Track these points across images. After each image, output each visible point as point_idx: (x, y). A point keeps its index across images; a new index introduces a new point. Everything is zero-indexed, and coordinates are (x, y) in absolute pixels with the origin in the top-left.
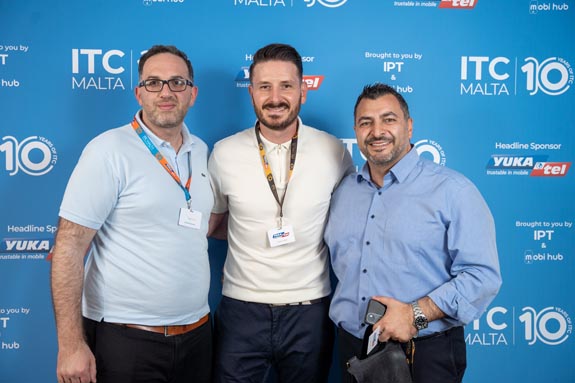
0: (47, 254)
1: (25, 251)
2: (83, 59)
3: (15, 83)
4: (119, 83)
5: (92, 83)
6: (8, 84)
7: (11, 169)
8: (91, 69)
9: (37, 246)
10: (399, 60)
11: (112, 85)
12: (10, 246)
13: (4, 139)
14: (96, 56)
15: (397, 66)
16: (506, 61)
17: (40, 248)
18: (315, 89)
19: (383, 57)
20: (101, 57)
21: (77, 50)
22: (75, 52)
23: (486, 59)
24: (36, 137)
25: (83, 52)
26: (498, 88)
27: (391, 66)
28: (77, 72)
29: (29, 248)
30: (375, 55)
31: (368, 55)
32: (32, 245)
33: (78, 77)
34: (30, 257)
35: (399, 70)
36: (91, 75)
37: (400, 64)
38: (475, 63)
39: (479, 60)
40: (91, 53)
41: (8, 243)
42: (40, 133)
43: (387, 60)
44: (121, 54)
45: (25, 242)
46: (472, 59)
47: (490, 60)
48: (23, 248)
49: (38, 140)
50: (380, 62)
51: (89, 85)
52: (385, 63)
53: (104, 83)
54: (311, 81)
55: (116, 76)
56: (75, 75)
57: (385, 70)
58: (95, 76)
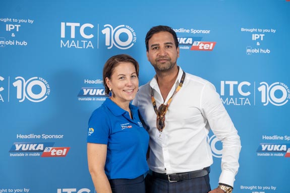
0: (42, 153)
1: (28, 151)
2: (68, 29)
3: (25, 43)
4: (90, 45)
5: (73, 44)
6: (20, 43)
7: (20, 98)
8: (73, 36)
9: (36, 147)
10: (262, 33)
11: (86, 46)
12: (18, 148)
13: (16, 78)
14: (76, 27)
15: (260, 37)
17: (37, 149)
18: (210, 50)
19: (252, 31)
20: (79, 27)
21: (64, 23)
22: (63, 24)
24: (37, 78)
25: (68, 24)
28: (64, 37)
29: (30, 149)
30: (247, 30)
31: (243, 30)
32: (32, 147)
33: (65, 40)
34: (31, 154)
35: (262, 39)
36: (73, 39)
37: (262, 35)
40: (73, 25)
41: (17, 145)
42: (39, 75)
43: (254, 33)
44: (92, 26)
45: (28, 145)
48: (27, 149)
49: (38, 79)
50: (250, 34)
51: (71, 45)
52: (253, 35)
53: (81, 44)
54: (208, 45)
55: (88, 40)
56: (62, 39)
57: (253, 39)
58: (75, 40)
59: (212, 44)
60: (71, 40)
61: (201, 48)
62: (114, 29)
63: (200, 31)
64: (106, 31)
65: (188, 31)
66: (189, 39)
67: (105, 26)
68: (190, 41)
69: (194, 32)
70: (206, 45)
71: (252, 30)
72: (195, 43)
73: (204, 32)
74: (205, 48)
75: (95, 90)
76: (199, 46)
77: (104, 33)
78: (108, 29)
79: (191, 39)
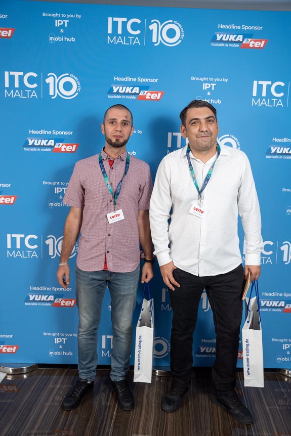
2: (12, 78)
4: (34, 94)
5: (17, 94)
8: (17, 85)
10: (213, 82)
11: (30, 96)
14: (19, 76)
15: (211, 86)
16: (282, 84)
20: (23, 77)
22: (7, 73)
23: (270, 83)
25: (12, 73)
26: (276, 102)
27: (208, 86)
28: (8, 86)
30: (197, 79)
31: (193, 78)
35: (213, 89)
36: (17, 89)
37: (213, 85)
38: (262, 85)
39: (265, 84)
40: (17, 74)
43: (205, 82)
44: (35, 75)
46: (260, 82)
47: (272, 84)
50: (201, 83)
51: (15, 95)
52: (204, 84)
53: (25, 94)
54: (156, 95)
55: (32, 89)
56: (7, 88)
57: (204, 89)
58: (19, 89)
59: (160, 94)
60: (15, 89)
61: (148, 97)
62: (57, 78)
63: (147, 80)
64: (50, 80)
65: (134, 80)
66: (135, 88)
67: (49, 75)
68: (136, 90)
69: (141, 80)
70: (153, 94)
71: (202, 79)
72: (142, 92)
73: (152, 80)
74: (152, 98)
75: (40, 141)
76: (146, 96)
77: (47, 82)
78: (52, 78)
79: (138, 88)
